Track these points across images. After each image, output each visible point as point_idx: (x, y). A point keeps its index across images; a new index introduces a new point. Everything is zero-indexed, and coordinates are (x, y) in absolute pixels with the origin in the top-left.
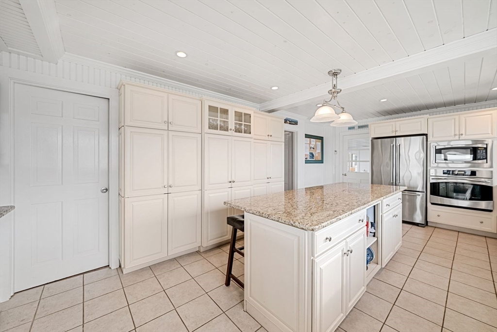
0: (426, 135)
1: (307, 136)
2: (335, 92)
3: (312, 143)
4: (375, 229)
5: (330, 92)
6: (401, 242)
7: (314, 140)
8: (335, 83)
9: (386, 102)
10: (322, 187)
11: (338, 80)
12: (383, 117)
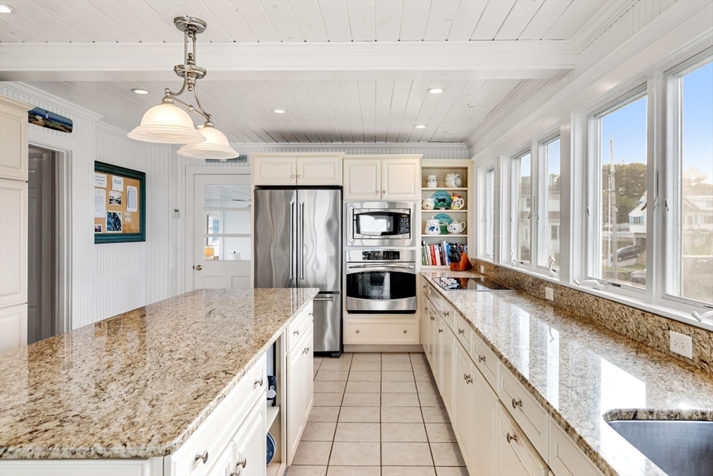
0: (341, 188)
1: (101, 167)
2: (189, 73)
3: (115, 186)
4: (275, 390)
5: (179, 70)
6: (312, 399)
7: (121, 179)
8: (190, 50)
9: (282, 115)
10: (142, 311)
11: (197, 43)
12: (274, 144)
